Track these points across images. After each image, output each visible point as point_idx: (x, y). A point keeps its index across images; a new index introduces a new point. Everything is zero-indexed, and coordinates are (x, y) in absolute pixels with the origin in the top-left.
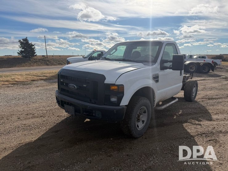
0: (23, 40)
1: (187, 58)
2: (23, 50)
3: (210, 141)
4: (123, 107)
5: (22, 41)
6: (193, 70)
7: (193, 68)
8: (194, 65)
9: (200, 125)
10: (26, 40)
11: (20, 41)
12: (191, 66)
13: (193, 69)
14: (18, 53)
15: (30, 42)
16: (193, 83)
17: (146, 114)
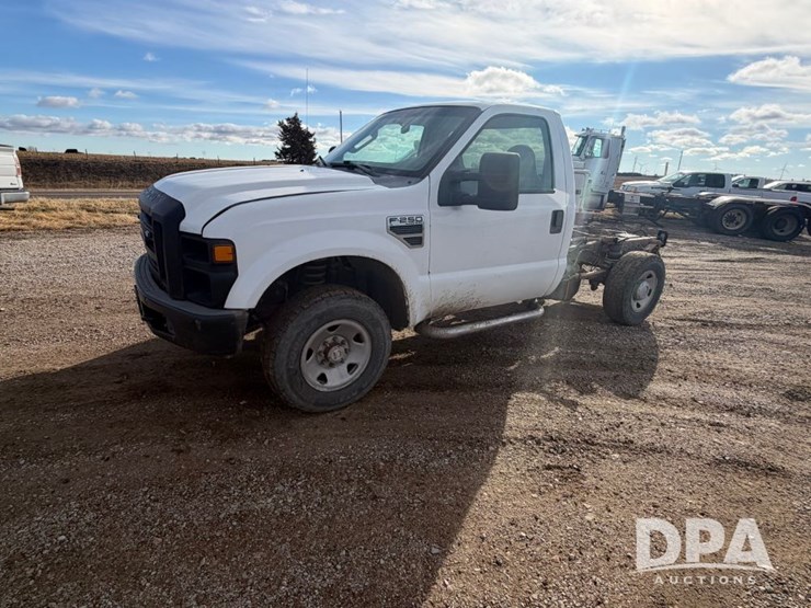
0: (288, 119)
1: (728, 185)
2: (287, 146)
3: (549, 468)
4: (234, 312)
5: (286, 123)
6: (737, 227)
7: (738, 219)
8: (745, 211)
9: (573, 405)
10: (295, 121)
11: (281, 124)
12: (734, 213)
13: (737, 224)
14: (276, 153)
15: (303, 126)
16: (639, 263)
17: (367, 345)
